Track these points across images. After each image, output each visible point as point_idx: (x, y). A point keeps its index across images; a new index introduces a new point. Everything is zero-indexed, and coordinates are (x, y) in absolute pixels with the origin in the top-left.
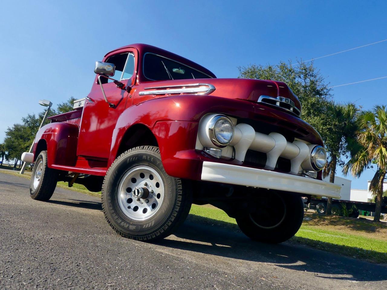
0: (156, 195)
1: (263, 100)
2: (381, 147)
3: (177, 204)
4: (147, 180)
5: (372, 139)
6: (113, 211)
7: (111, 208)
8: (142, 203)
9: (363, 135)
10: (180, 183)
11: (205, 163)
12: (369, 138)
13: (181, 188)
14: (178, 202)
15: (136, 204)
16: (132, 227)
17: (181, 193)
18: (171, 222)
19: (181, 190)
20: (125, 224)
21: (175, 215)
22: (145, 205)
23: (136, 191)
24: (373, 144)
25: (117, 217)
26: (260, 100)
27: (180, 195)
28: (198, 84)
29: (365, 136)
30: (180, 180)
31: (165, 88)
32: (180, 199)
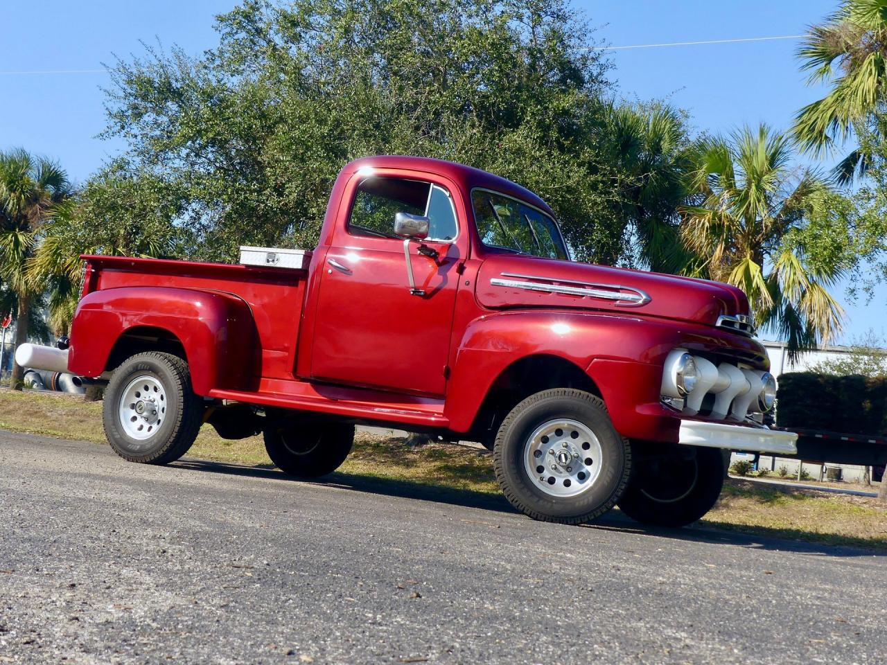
0: (584, 460)
1: (723, 322)
2: (747, 261)
3: (625, 473)
4: (567, 440)
5: (722, 232)
6: (523, 486)
7: (519, 481)
8: (561, 473)
9: (700, 222)
10: (628, 443)
11: (684, 422)
12: (716, 229)
13: (629, 451)
14: (626, 470)
15: (551, 473)
16: (557, 507)
17: (630, 458)
18: (617, 496)
19: (629, 453)
20: (546, 503)
21: (623, 487)
22: (566, 476)
23: (563, 456)
24: (724, 251)
25: (529, 493)
26: (719, 323)
27: (629, 460)
28: (619, 287)
29: (703, 224)
30: (628, 441)
31: (550, 282)
32: (629, 466)
